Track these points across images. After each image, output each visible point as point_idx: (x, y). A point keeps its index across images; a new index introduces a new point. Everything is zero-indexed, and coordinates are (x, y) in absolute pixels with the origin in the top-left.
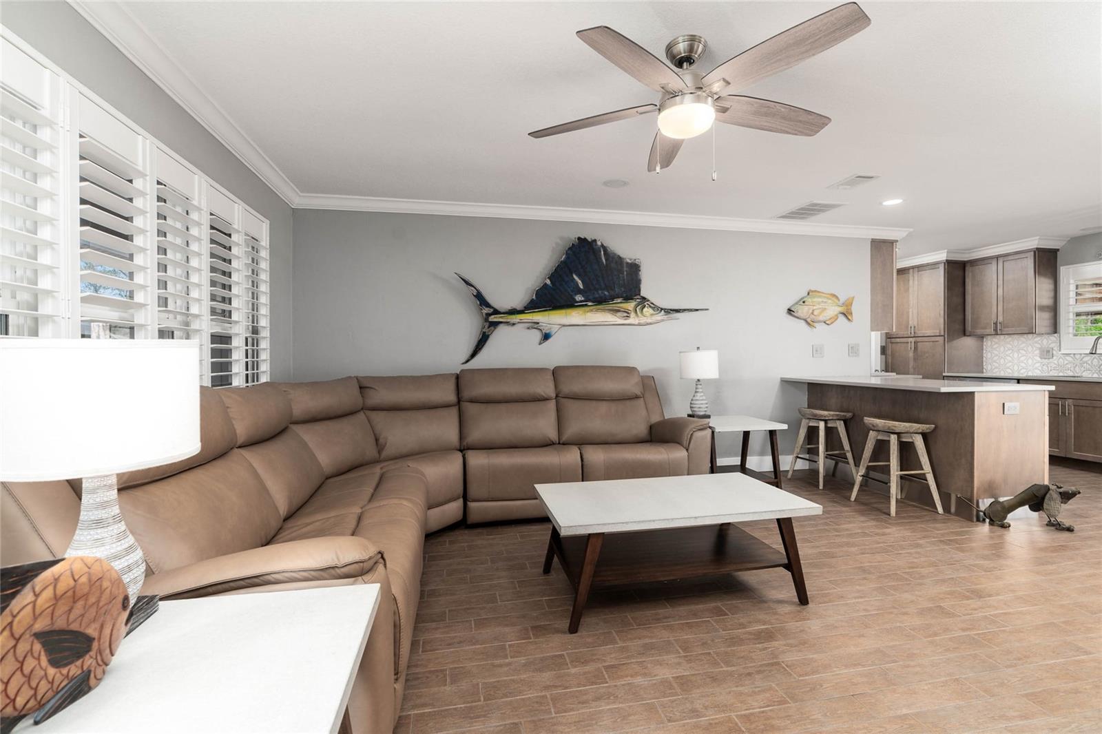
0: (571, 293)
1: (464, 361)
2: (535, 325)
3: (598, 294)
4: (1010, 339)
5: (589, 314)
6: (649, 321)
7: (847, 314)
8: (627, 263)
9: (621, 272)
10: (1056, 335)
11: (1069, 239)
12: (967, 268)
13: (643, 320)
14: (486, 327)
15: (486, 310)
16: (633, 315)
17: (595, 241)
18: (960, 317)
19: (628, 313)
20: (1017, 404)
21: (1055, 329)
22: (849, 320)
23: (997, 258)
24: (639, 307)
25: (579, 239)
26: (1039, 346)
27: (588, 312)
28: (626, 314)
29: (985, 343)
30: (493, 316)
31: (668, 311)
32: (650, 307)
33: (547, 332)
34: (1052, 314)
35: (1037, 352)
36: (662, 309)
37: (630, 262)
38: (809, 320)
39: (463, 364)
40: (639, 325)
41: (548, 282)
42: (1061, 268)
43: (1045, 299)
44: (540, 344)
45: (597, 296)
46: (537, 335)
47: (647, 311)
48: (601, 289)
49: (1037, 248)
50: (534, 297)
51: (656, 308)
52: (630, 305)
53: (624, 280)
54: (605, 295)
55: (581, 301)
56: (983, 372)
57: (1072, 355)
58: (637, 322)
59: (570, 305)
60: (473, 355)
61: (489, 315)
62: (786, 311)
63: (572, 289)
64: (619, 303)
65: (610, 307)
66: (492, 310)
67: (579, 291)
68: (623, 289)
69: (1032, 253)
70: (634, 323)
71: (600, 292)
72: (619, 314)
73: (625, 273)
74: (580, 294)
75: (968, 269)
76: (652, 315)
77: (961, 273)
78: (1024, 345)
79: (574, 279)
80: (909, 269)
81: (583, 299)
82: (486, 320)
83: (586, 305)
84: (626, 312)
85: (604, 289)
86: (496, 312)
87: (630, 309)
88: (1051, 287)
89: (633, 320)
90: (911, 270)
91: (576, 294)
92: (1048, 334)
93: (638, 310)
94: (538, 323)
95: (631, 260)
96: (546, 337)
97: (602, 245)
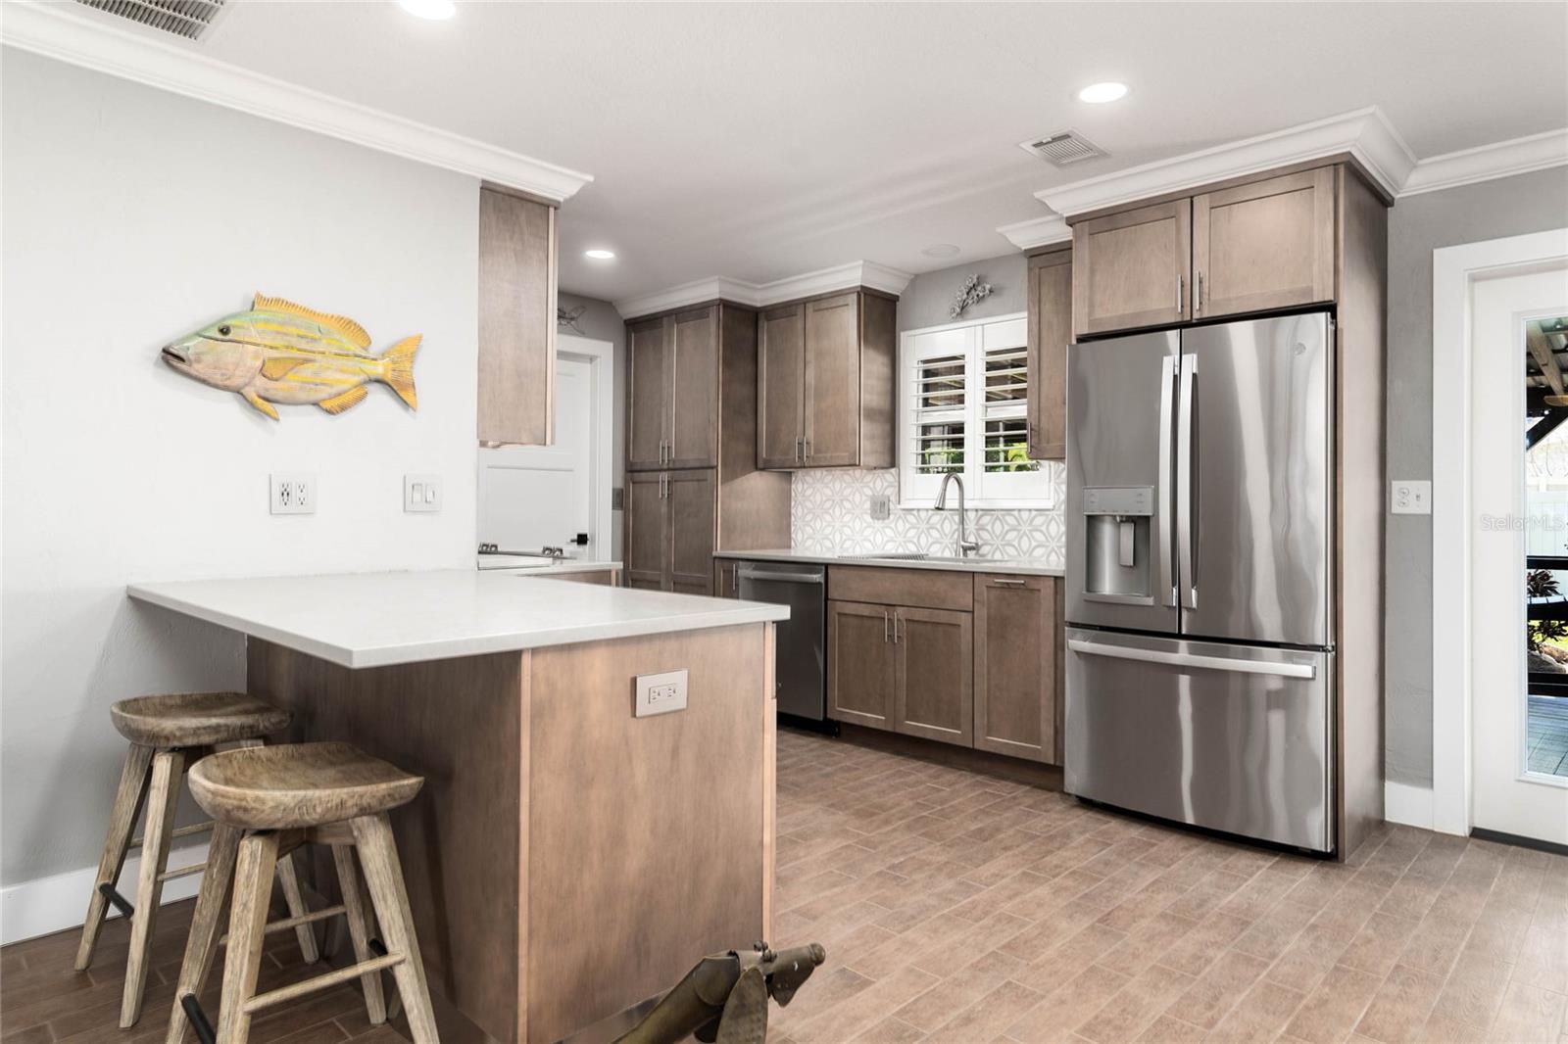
4: (830, 477)
7: (397, 388)
10: (893, 470)
11: (913, 277)
12: (760, 323)
18: (749, 427)
20: (679, 678)
21: (891, 459)
22: (405, 404)
23: (805, 304)
26: (870, 493)
29: (793, 486)
34: (887, 427)
35: (868, 505)
38: (250, 392)
42: (902, 334)
43: (873, 395)
49: (862, 287)
56: (789, 547)
57: (915, 512)
62: (157, 353)
69: (855, 296)
75: (764, 325)
77: (750, 333)
78: (849, 490)
80: (662, 318)
88: (885, 371)
90: (665, 320)
92: (883, 468)
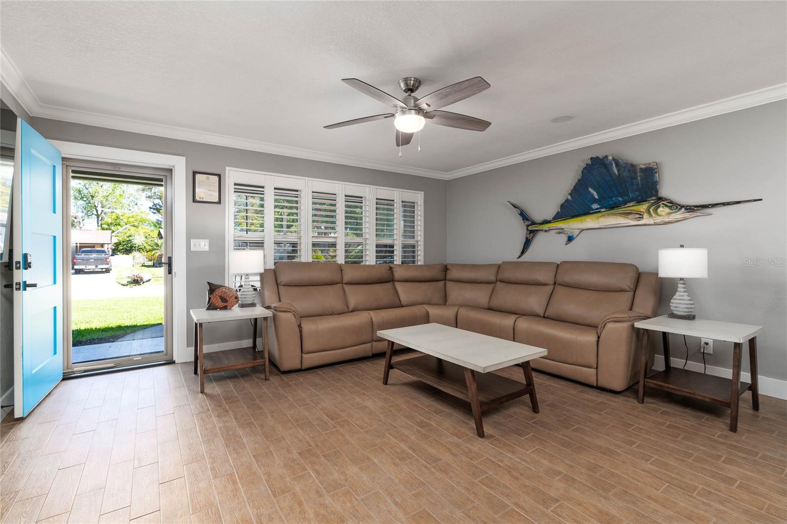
0: (589, 204)
1: (518, 257)
2: (561, 231)
3: (613, 201)
5: (601, 219)
6: (666, 219)
8: (641, 169)
9: (634, 178)
13: (659, 220)
14: (528, 234)
15: (528, 223)
16: (646, 216)
17: (607, 157)
19: (641, 215)
24: (653, 208)
25: (592, 158)
27: (600, 217)
28: (638, 216)
30: (530, 227)
31: (690, 209)
32: (666, 206)
33: (570, 235)
36: (683, 206)
37: (644, 167)
39: (518, 258)
40: (655, 224)
41: (569, 197)
44: (566, 244)
45: (611, 202)
46: (564, 238)
47: (663, 210)
48: (615, 197)
50: (559, 211)
51: (674, 206)
52: (643, 207)
53: (638, 185)
54: (619, 200)
55: (597, 209)
58: (652, 222)
59: (587, 212)
60: (523, 253)
61: (528, 226)
63: (588, 200)
64: (632, 207)
65: (620, 210)
66: (530, 222)
67: (595, 201)
68: (637, 194)
70: (648, 222)
71: (614, 199)
72: (631, 216)
73: (639, 178)
74: (597, 203)
76: (669, 214)
79: (590, 192)
81: (599, 207)
82: (527, 230)
83: (599, 212)
84: (638, 214)
85: (617, 196)
86: (533, 223)
87: (642, 210)
89: (646, 220)
91: (592, 204)
93: (651, 211)
94: (563, 229)
95: (645, 165)
96: (570, 239)
97: (614, 159)
